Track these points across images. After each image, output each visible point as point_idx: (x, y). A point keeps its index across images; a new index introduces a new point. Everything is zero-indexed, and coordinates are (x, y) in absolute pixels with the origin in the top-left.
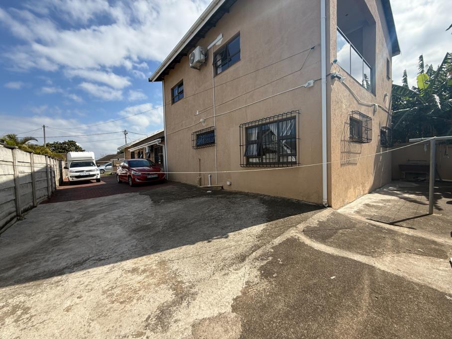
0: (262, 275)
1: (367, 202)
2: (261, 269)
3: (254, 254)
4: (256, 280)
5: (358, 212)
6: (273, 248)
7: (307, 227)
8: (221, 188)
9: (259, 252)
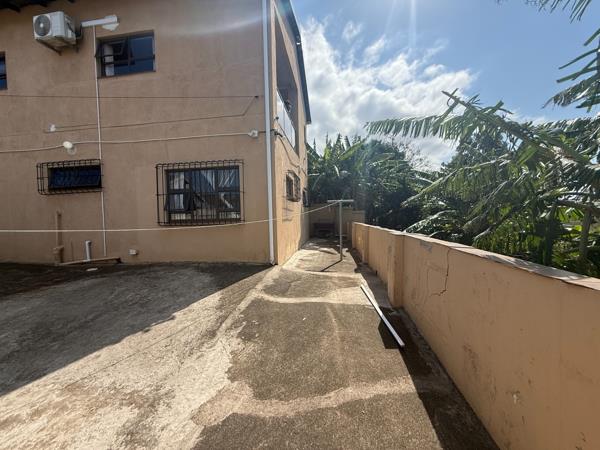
0: (244, 340)
1: (300, 257)
2: (239, 335)
3: (224, 325)
4: (241, 347)
5: (298, 267)
6: (241, 313)
7: (266, 286)
8: (115, 262)
9: (229, 322)
